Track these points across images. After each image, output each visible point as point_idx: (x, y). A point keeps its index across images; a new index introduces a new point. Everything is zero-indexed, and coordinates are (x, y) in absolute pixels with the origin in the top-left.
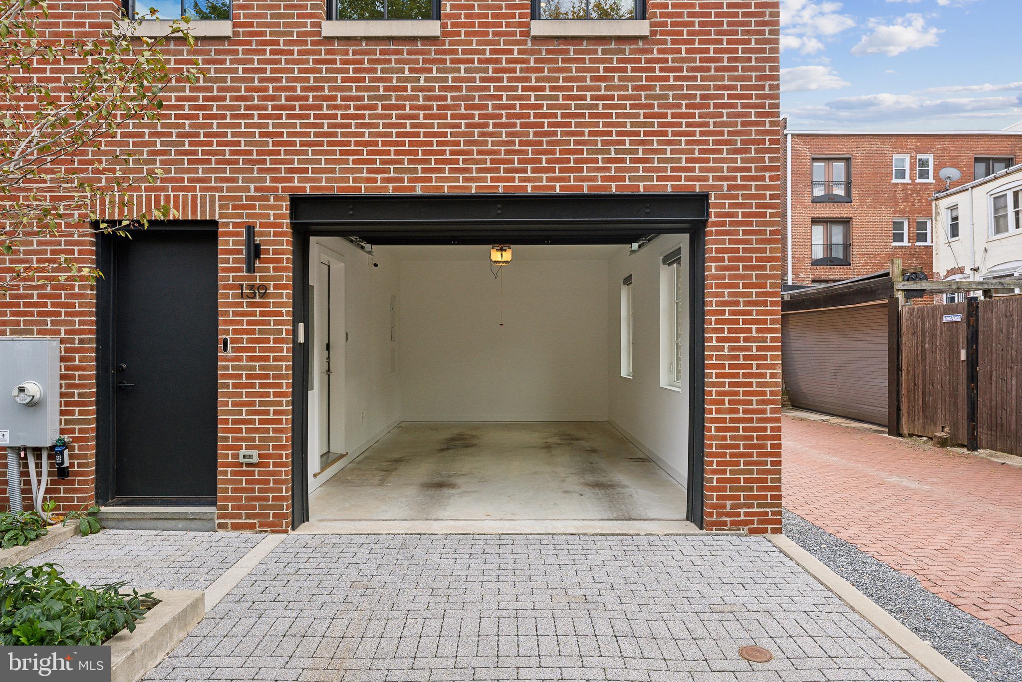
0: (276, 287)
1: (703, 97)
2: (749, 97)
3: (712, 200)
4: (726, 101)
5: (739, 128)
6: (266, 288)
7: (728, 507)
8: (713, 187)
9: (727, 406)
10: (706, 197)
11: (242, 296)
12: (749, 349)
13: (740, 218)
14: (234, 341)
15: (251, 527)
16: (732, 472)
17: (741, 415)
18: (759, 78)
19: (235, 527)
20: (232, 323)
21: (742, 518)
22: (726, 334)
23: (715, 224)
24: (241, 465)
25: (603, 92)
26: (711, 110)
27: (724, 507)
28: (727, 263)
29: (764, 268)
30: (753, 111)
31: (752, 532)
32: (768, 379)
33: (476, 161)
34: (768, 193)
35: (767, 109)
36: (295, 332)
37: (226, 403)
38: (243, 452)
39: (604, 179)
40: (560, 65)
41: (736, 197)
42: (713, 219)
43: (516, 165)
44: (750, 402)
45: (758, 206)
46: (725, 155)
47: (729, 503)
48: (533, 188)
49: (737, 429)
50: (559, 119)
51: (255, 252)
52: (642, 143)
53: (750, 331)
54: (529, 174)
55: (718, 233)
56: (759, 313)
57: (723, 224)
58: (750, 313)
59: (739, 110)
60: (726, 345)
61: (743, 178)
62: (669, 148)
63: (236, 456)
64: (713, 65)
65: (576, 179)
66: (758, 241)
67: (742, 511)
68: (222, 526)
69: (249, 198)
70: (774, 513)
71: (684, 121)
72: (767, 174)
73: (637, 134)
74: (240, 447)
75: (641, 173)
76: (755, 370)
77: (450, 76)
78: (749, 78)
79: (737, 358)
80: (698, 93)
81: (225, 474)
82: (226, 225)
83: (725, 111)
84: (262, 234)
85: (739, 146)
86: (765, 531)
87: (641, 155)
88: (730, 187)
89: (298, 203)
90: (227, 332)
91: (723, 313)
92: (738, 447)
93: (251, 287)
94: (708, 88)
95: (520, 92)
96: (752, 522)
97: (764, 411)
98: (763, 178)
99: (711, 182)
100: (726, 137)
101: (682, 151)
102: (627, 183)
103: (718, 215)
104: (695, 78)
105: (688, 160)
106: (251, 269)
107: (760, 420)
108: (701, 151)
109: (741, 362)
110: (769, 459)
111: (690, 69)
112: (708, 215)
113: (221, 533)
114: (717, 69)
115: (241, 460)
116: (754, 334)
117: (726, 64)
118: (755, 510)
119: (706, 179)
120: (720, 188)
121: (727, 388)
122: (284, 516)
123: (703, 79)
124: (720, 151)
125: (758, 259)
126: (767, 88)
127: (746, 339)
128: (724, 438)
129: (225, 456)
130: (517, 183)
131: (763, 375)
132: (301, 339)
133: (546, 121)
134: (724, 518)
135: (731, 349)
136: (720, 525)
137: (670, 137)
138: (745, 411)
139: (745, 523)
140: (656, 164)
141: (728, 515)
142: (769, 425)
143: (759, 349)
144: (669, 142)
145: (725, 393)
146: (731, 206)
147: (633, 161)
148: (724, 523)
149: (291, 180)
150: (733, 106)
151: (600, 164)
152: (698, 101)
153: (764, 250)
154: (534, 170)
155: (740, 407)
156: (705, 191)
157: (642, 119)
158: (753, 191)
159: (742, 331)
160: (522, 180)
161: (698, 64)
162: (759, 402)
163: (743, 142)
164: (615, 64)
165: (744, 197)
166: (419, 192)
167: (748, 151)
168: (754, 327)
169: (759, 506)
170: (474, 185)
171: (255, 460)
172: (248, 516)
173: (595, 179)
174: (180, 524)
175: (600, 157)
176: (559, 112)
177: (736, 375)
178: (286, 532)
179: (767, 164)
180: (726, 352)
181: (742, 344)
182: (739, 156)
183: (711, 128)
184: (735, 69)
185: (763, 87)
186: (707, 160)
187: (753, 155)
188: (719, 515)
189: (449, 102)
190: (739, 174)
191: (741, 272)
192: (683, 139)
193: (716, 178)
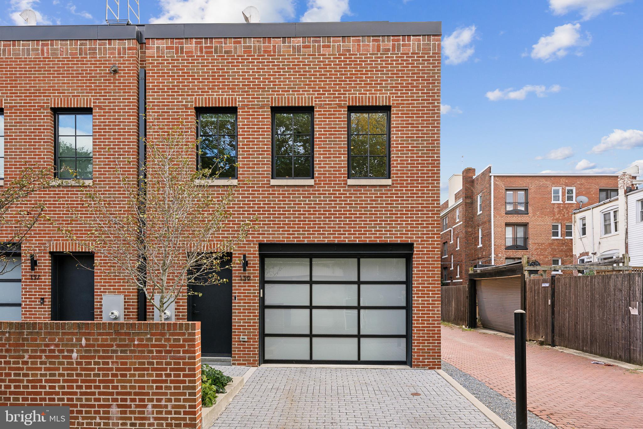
0: (253, 277)
1: (411, 207)
2: (429, 207)
3: (415, 245)
4: (420, 209)
5: (425, 219)
6: (250, 277)
7: (421, 359)
8: (416, 241)
9: (420, 322)
10: (413, 244)
11: (241, 280)
12: (429, 301)
13: (425, 252)
14: (238, 296)
15: (244, 364)
16: (422, 346)
17: (426, 325)
18: (432, 200)
19: (239, 364)
20: (237, 290)
21: (426, 363)
22: (420, 295)
23: (416, 254)
24: (241, 341)
25: (374, 205)
26: (415, 212)
27: (419, 359)
28: (420, 269)
29: (434, 271)
30: (430, 213)
31: (430, 368)
32: (436, 312)
33: (327, 231)
34: (436, 243)
35: (435, 212)
36: (260, 293)
37: (235, 319)
38: (242, 337)
39: (375, 237)
40: (358, 195)
41: (424, 244)
42: (415, 252)
43: (342, 232)
44: (429, 320)
45: (432, 248)
46: (420, 229)
47: (421, 358)
48: (348, 241)
49: (424, 330)
50: (358, 215)
51: (246, 264)
52: (389, 224)
53: (429, 294)
54: (347, 236)
55: (417, 258)
56: (432, 287)
57: (419, 254)
58: (429, 287)
59: (425, 212)
60: (420, 299)
61: (427, 237)
62: (399, 226)
63: (239, 338)
64: (415, 195)
65: (364, 237)
66: (432, 261)
67: (426, 361)
68: (234, 364)
69: (244, 244)
70: (438, 362)
71: (404, 216)
72: (436, 236)
73: (387, 221)
74: (240, 335)
75: (388, 235)
76: (431, 309)
77: (317, 199)
78: (429, 200)
79: (424, 304)
80: (410, 206)
81: (235, 345)
82: (235, 254)
83: (420, 213)
84: (249, 257)
85: (425, 225)
86: (435, 368)
87: (388, 229)
88: (422, 241)
89: (262, 246)
90: (235, 293)
91: (419, 287)
92: (424, 337)
93: (244, 277)
94: (413, 204)
95: (343, 205)
96: (430, 365)
97: (434, 324)
98: (434, 237)
99: (414, 239)
100: (420, 222)
101: (403, 227)
102: (383, 239)
103: (417, 251)
104: (408, 200)
105: (406, 231)
106: (245, 270)
107: (433, 327)
108: (411, 227)
109: (426, 305)
110: (436, 342)
111: (407, 197)
112: (413, 251)
113: (234, 366)
114: (417, 197)
115: (241, 340)
116: (431, 295)
117: (420, 195)
118: (431, 360)
119: (413, 238)
120: (418, 241)
121: (420, 315)
122: (256, 360)
123: (412, 201)
124: (418, 227)
125: (432, 267)
126: (435, 204)
127: (428, 297)
128: (419, 334)
129: (235, 338)
130: (342, 239)
131: (434, 310)
132: (262, 296)
133: (353, 216)
134: (419, 363)
135: (422, 301)
136: (418, 366)
137: (399, 222)
139: (427, 365)
140: (394, 232)
141: (421, 362)
142: (436, 329)
143: (432, 301)
144: (399, 224)
145: (420, 317)
146: (422, 248)
147: (385, 231)
148: (420, 365)
149: (259, 237)
150: (423, 211)
151: (373, 232)
152: (410, 209)
153: (434, 264)
154: (349, 234)
155: (425, 322)
156: (412, 242)
157: (389, 215)
158: (430, 242)
159: (426, 294)
160: (344, 238)
161: (410, 195)
162: (433, 320)
163: (427, 224)
164: (379, 195)
165: (427, 244)
166: (306, 242)
167: (428, 227)
168: (431, 293)
169: (433, 359)
170: (326, 240)
171: (246, 340)
172: (243, 360)
173: (371, 237)
174: (219, 363)
175: (373, 229)
176: (358, 213)
177: (424, 310)
178: (257, 366)
179: (436, 232)
180: (420, 302)
181: (426, 299)
182: (425, 229)
183: (415, 219)
184: (424, 197)
185: (434, 204)
186: (413, 231)
187: (430, 229)
188: (418, 362)
189: (317, 209)
190: (425, 236)
191: (426, 272)
192: (404, 223)
193: (416, 237)
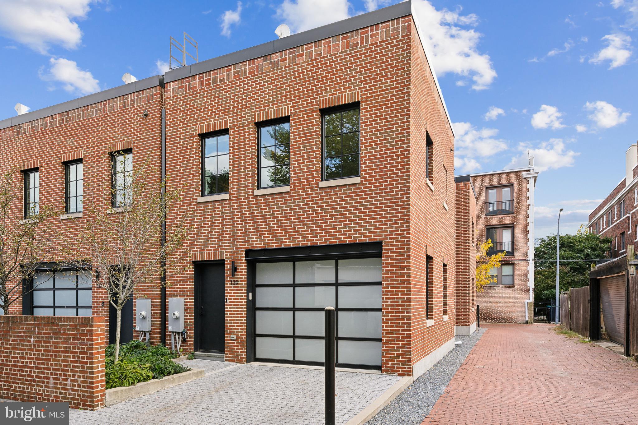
0: (241, 281)
1: (380, 204)
2: (398, 202)
3: (384, 244)
4: (389, 204)
5: (394, 215)
6: (238, 281)
7: (390, 364)
8: (384, 239)
9: (389, 324)
10: (381, 242)
11: (231, 284)
12: (398, 302)
13: (394, 250)
14: (229, 299)
15: (234, 361)
16: (391, 351)
17: (395, 328)
18: (402, 194)
19: (230, 361)
20: (229, 293)
21: (395, 369)
22: (389, 296)
23: (385, 253)
24: (231, 340)
25: (344, 206)
26: (383, 208)
27: (388, 364)
28: (389, 268)
29: (404, 270)
30: (399, 208)
31: (399, 375)
33: (301, 235)
34: (405, 240)
35: (405, 206)
36: (248, 296)
37: (227, 319)
38: (232, 336)
39: (344, 238)
40: (329, 197)
41: (393, 242)
42: (384, 251)
43: (314, 235)
44: (398, 323)
45: (402, 245)
46: (388, 226)
48: (320, 243)
49: (393, 334)
50: (329, 217)
51: (234, 269)
52: (358, 223)
53: (398, 295)
54: (319, 238)
55: (386, 256)
56: (402, 288)
57: (388, 253)
58: (398, 288)
59: (394, 207)
60: (389, 300)
61: (396, 234)
62: (367, 225)
63: (230, 337)
64: (384, 191)
66: (402, 259)
67: (395, 366)
68: (226, 360)
69: (234, 252)
70: (408, 368)
71: (373, 214)
72: (405, 232)
73: (356, 220)
74: (231, 334)
75: (357, 235)
76: (400, 311)
77: (293, 205)
78: (398, 195)
79: (393, 305)
80: (378, 202)
81: (227, 343)
82: (227, 261)
83: (388, 209)
84: (237, 263)
85: (394, 222)
86: (404, 375)
87: (357, 228)
88: (390, 238)
89: (248, 253)
90: (227, 296)
91: (388, 288)
92: (394, 341)
93: (234, 281)
94: (382, 200)
95: (315, 208)
96: (399, 371)
97: (404, 327)
98: (403, 234)
99: (383, 237)
100: (389, 219)
101: (372, 226)
102: (352, 239)
103: (386, 250)
104: (377, 197)
105: (375, 229)
106: (233, 275)
107: (402, 330)
108: (380, 225)
109: (395, 307)
110: (406, 346)
111: (375, 194)
112: (382, 249)
113: (226, 362)
114: (386, 192)
115: (231, 338)
116: (400, 296)
117: (389, 190)
118: (401, 366)
119: (381, 236)
120: (387, 239)
121: (389, 317)
122: (243, 358)
123: (380, 197)
124: (387, 224)
125: (402, 266)
126: (405, 198)
127: (397, 298)
128: (388, 337)
129: (227, 337)
130: (314, 242)
131: (404, 313)
132: (251, 298)
133: (324, 218)
134: (388, 369)
135: (391, 302)
136: (387, 371)
137: (368, 221)
138: (397, 327)
139: (397, 371)
140: (363, 231)
141: (390, 367)
142: (406, 333)
143: (402, 302)
144: (368, 223)
145: (389, 319)
146: (391, 246)
147: (354, 230)
148: (388, 371)
149: (245, 245)
150: (392, 206)
151: (343, 233)
152: (378, 205)
153: (404, 263)
154: (320, 236)
155: (395, 325)
156: (381, 240)
157: (358, 214)
158: (400, 239)
159: (395, 295)
160: (316, 240)
161: (378, 191)
162: (402, 323)
163: (396, 220)
164: (348, 194)
165: (396, 242)
166: (283, 247)
167: (398, 224)
168: (400, 293)
169: (402, 365)
170: (300, 243)
171: (235, 339)
172: (233, 357)
173: (341, 238)
174: (215, 359)
175: (343, 230)
176: (329, 214)
177: (393, 312)
178: (244, 363)
179: (405, 228)
180: (389, 303)
181: (395, 300)
182: (394, 226)
183: (383, 216)
184: (393, 192)
185: (403, 198)
186: (382, 228)
187: (400, 225)
188: (386, 367)
189: (293, 214)
190: (394, 233)
191: (395, 272)
192: (373, 221)
193: (385, 235)
